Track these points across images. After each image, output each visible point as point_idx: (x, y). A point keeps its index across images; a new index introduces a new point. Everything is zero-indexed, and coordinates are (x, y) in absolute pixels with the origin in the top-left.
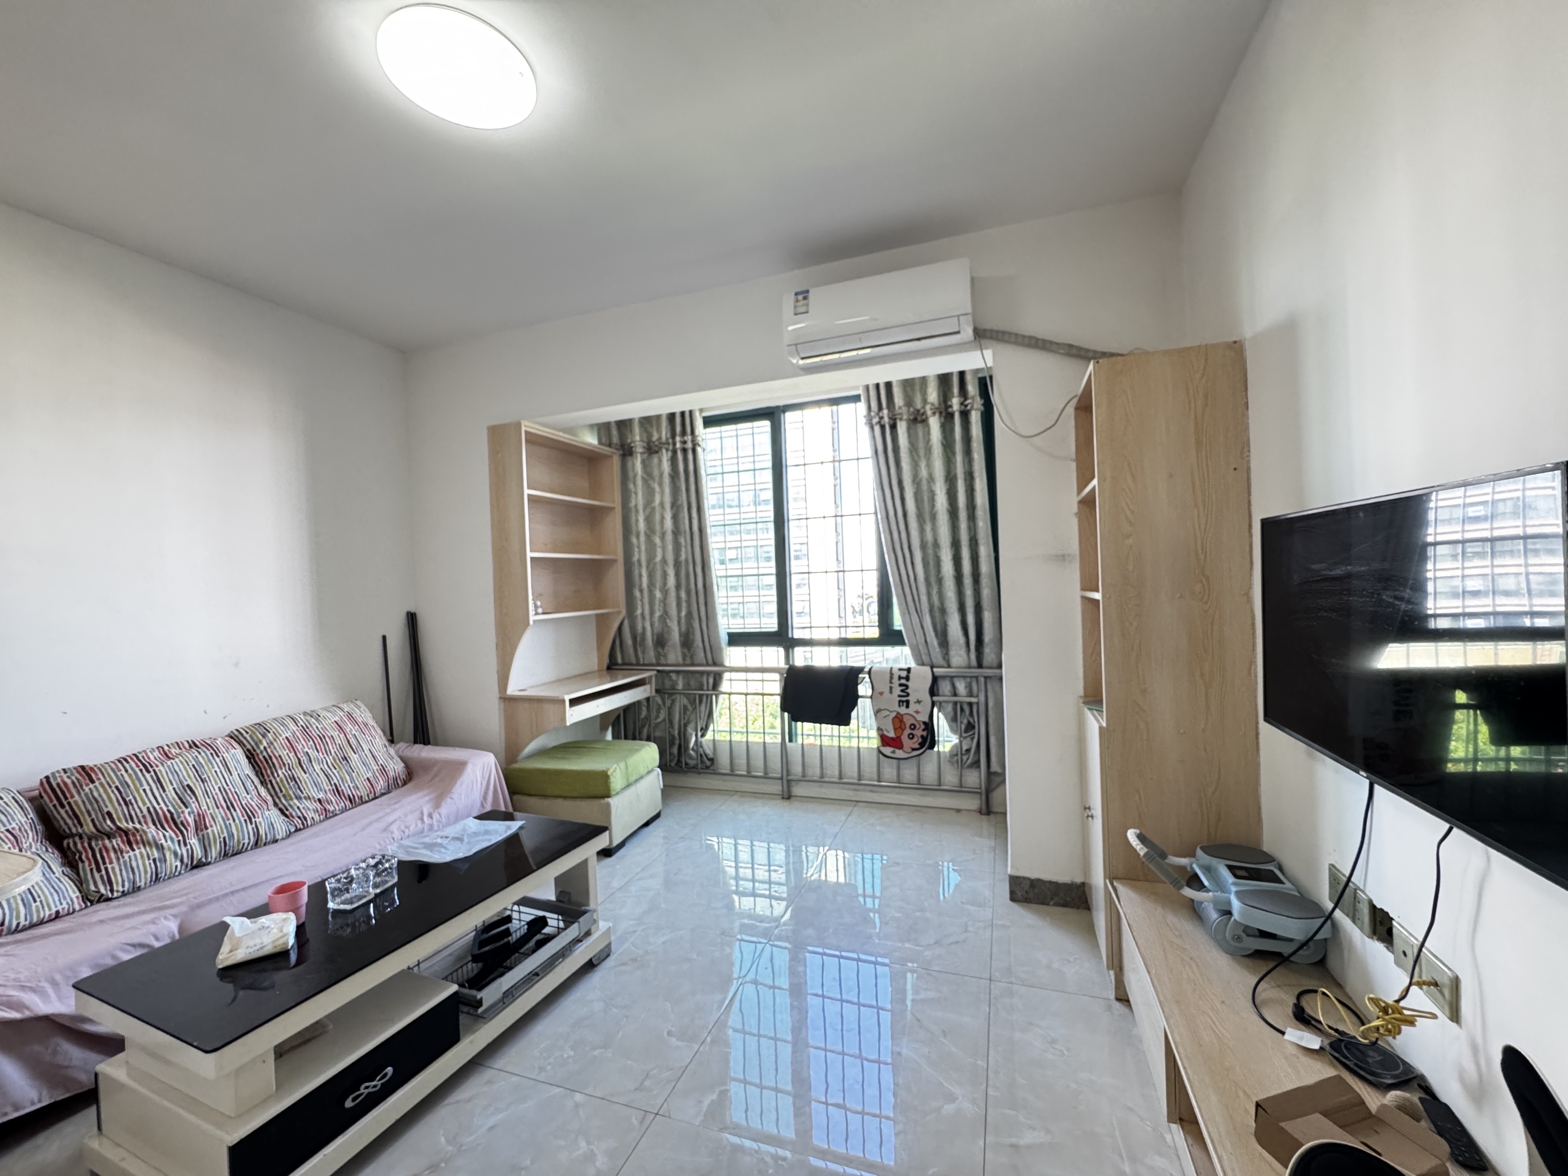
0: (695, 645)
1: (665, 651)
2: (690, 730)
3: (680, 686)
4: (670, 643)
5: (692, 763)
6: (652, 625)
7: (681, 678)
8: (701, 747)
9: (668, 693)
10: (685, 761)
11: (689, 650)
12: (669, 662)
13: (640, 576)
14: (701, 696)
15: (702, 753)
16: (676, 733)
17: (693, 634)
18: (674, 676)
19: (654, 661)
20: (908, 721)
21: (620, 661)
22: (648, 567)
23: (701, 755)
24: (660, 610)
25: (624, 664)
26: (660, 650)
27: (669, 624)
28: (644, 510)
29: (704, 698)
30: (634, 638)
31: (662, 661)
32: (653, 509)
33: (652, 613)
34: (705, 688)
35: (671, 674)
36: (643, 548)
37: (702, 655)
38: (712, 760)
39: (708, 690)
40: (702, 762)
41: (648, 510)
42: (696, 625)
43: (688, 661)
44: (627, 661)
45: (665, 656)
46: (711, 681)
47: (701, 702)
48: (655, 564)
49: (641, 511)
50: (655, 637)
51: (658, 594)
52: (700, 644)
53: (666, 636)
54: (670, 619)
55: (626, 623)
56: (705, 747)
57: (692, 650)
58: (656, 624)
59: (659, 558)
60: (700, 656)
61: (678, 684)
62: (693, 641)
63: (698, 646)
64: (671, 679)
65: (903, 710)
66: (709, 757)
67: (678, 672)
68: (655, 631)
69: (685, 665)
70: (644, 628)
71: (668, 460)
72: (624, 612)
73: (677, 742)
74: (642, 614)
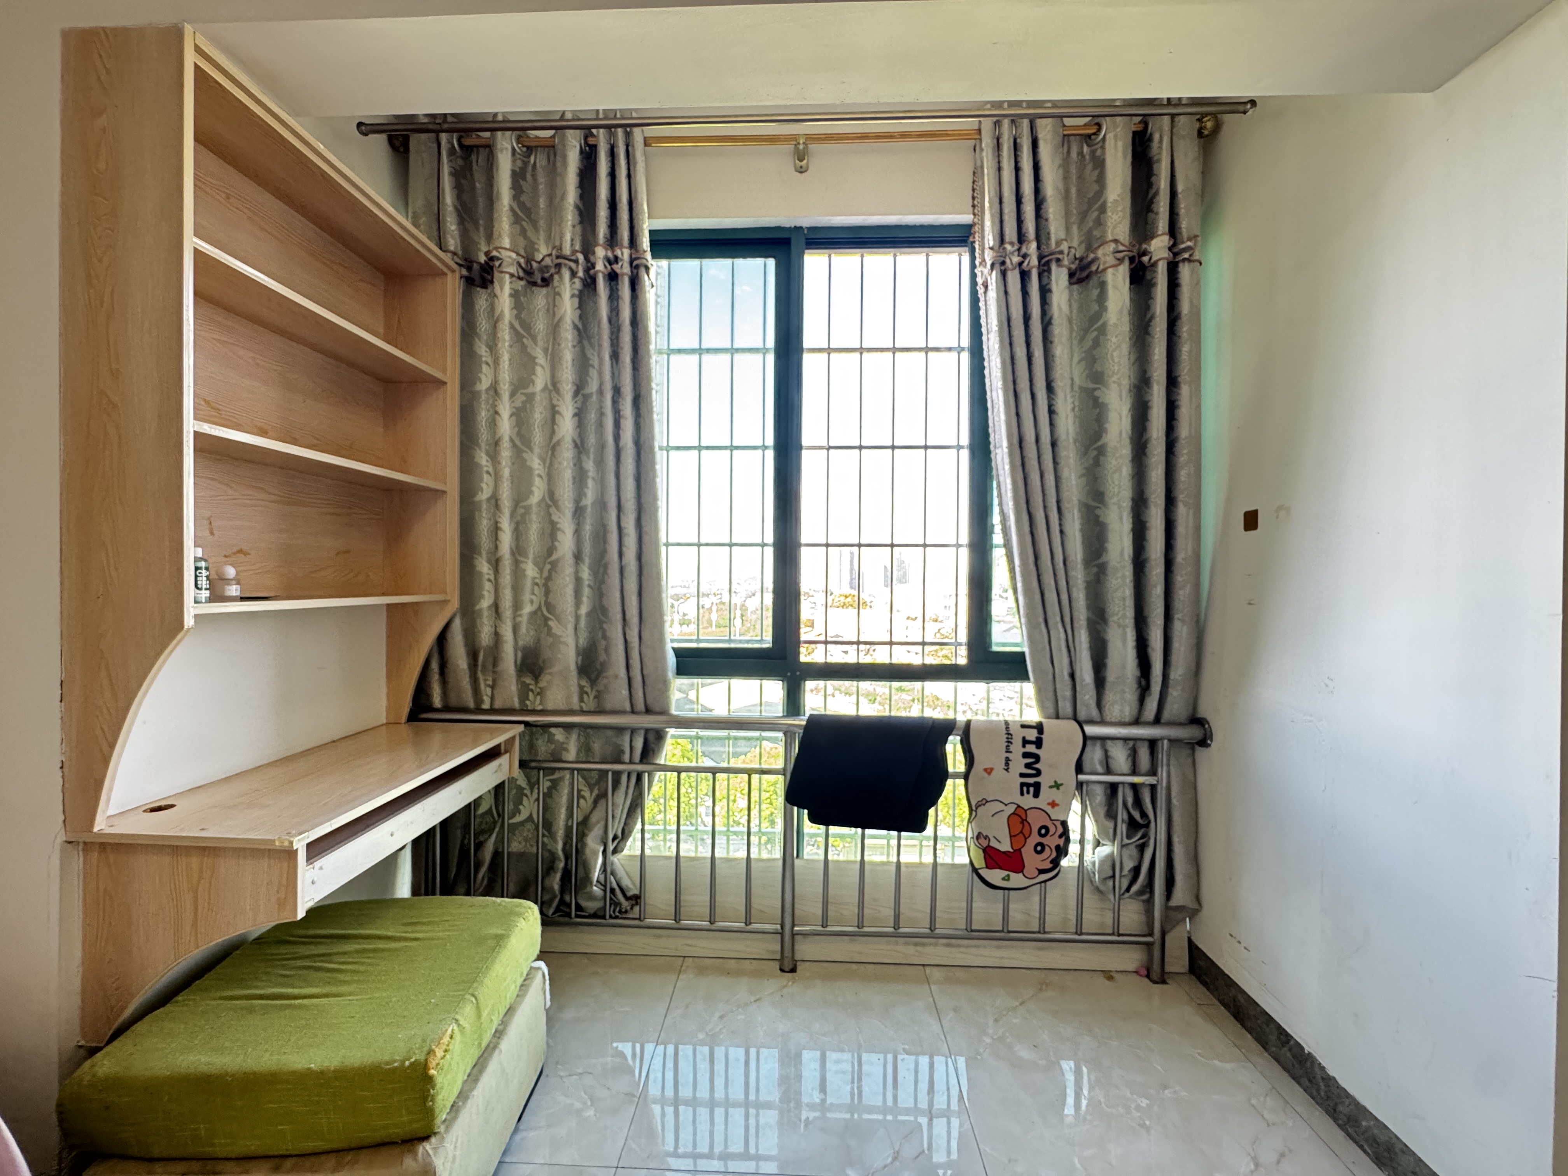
0: (610, 673)
1: (542, 684)
2: (593, 843)
3: (571, 754)
4: (556, 668)
5: (591, 906)
6: (515, 629)
7: (574, 737)
8: (613, 873)
9: (544, 769)
10: (577, 904)
11: (593, 682)
12: (550, 706)
13: (496, 529)
14: (617, 775)
15: (615, 885)
16: (560, 846)
17: (607, 650)
18: (559, 735)
19: (517, 705)
20: (1036, 821)
21: (437, 702)
22: (513, 515)
23: (612, 891)
24: (532, 602)
25: (447, 708)
26: (528, 680)
27: (555, 630)
28: (513, 395)
29: (624, 778)
30: (473, 654)
31: (534, 702)
32: (530, 397)
33: (517, 606)
34: (626, 757)
35: (553, 730)
36: (506, 472)
37: (625, 692)
38: (636, 899)
39: (631, 762)
40: (615, 903)
41: (520, 399)
42: (616, 632)
43: (590, 703)
44: (453, 702)
45: (541, 693)
46: (639, 743)
47: (616, 783)
48: (528, 509)
49: (506, 397)
50: (520, 654)
51: (530, 571)
52: (622, 672)
53: (546, 653)
54: (558, 619)
55: (457, 625)
56: (621, 873)
57: (602, 682)
58: (523, 630)
59: (536, 496)
60: (619, 695)
61: (567, 750)
62: (604, 666)
63: (616, 677)
64: (551, 739)
65: (1028, 801)
66: (629, 894)
67: (568, 727)
68: (521, 643)
69: (583, 712)
70: (497, 635)
71: (573, 296)
72: (455, 603)
73: (561, 865)
74: (496, 607)
